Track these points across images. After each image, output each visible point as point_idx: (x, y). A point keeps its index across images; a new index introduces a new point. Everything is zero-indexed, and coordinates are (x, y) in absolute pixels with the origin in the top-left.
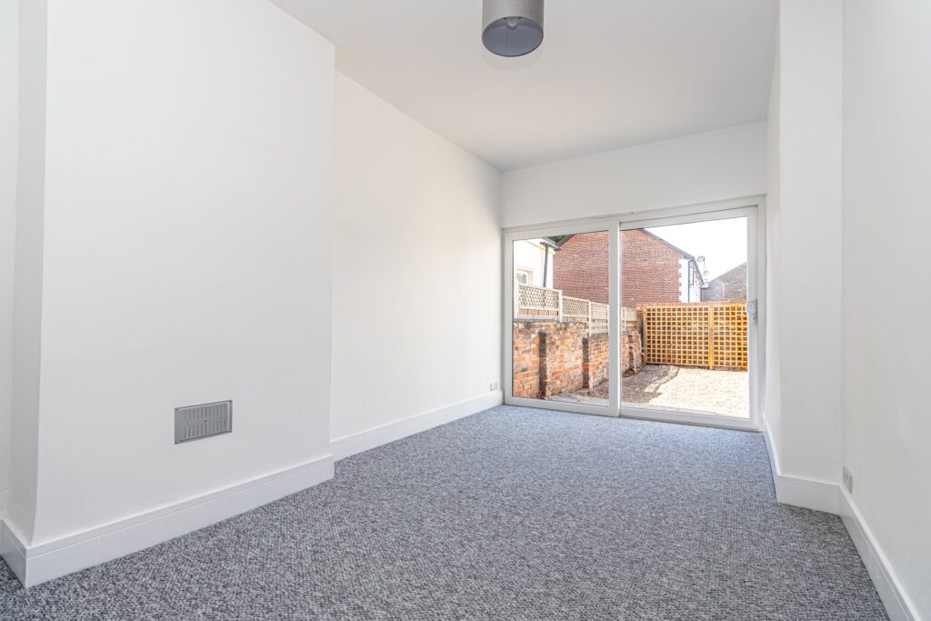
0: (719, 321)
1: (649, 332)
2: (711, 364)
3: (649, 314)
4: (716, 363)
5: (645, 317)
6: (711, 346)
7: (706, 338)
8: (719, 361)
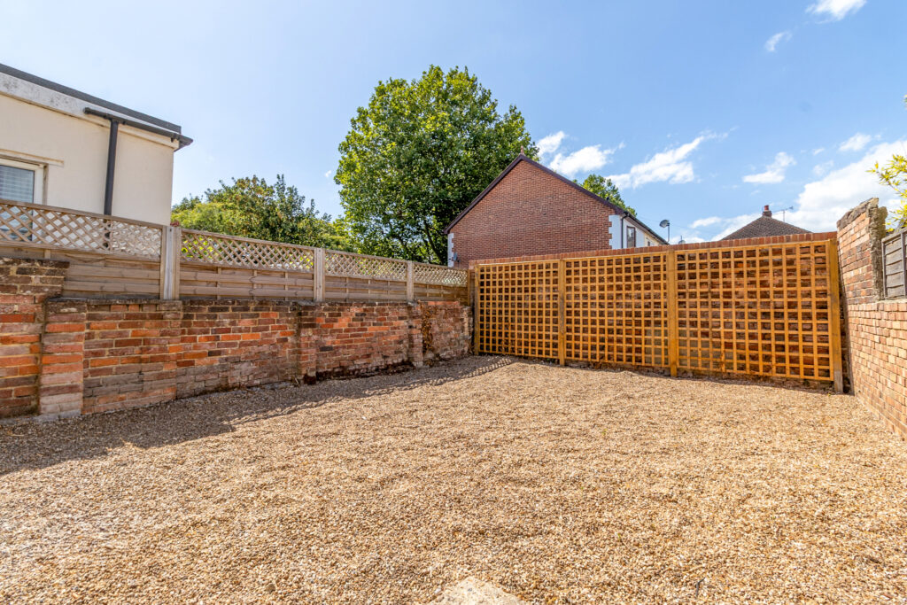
0: (573, 285)
1: (482, 305)
2: (562, 357)
3: (482, 277)
4: (569, 354)
5: (477, 280)
6: (562, 326)
7: (555, 314)
8: (573, 350)
